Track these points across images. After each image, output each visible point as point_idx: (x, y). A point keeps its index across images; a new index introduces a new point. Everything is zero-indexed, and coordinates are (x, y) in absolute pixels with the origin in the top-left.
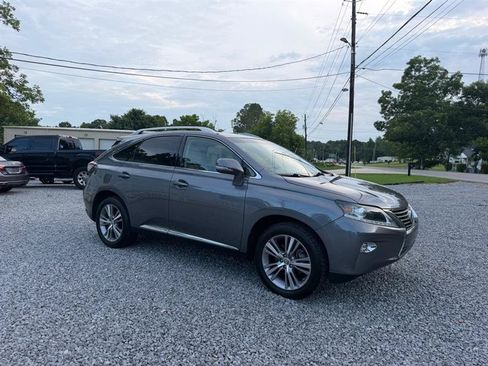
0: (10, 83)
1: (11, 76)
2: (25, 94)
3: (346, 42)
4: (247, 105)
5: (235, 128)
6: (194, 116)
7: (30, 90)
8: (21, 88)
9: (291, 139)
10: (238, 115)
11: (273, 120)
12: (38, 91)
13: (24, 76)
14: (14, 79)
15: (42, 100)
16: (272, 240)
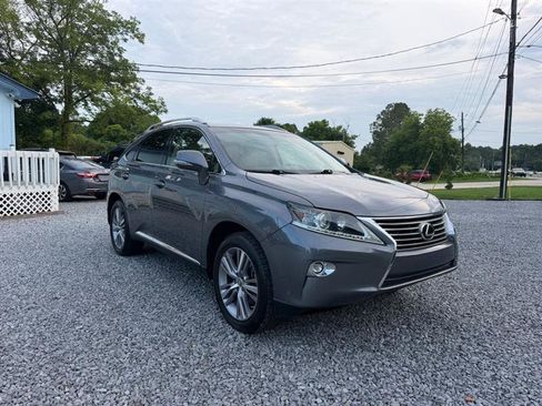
0: (137, 96)
1: (138, 89)
2: (150, 106)
3: (502, 13)
4: (390, 106)
5: (375, 133)
6: (324, 121)
7: (154, 101)
8: (147, 100)
9: (445, 144)
10: (379, 117)
11: (422, 121)
12: (163, 103)
13: (149, 89)
14: (141, 92)
15: (166, 111)
16: (227, 254)
